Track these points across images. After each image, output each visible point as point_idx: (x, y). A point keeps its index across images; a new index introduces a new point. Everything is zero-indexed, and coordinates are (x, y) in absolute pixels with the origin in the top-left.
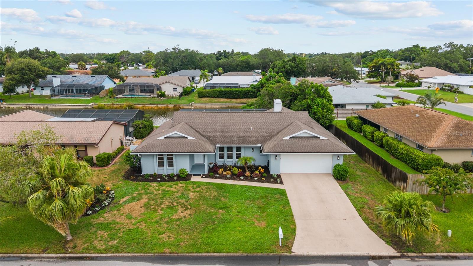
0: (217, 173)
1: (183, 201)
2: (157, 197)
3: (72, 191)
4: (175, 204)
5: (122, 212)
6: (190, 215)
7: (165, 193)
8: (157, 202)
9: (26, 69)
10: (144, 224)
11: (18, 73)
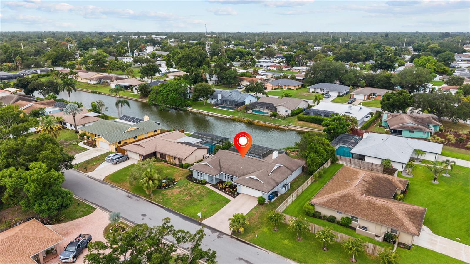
0: (217, 185)
2: (187, 189)
5: (172, 191)
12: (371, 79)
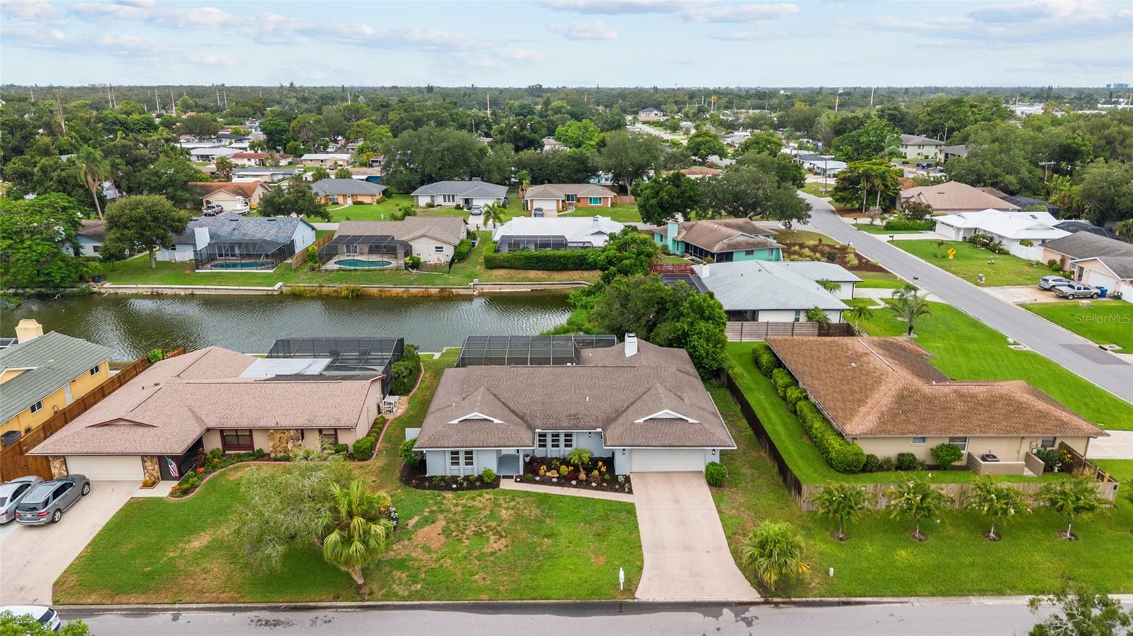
0: (537, 474)
1: (494, 524)
2: (457, 517)
3: (375, 531)
4: (485, 529)
5: (416, 543)
6: (506, 546)
7: (468, 511)
8: (458, 526)
9: (149, 218)
10: (450, 561)
11: (133, 227)
12: (539, 167)
